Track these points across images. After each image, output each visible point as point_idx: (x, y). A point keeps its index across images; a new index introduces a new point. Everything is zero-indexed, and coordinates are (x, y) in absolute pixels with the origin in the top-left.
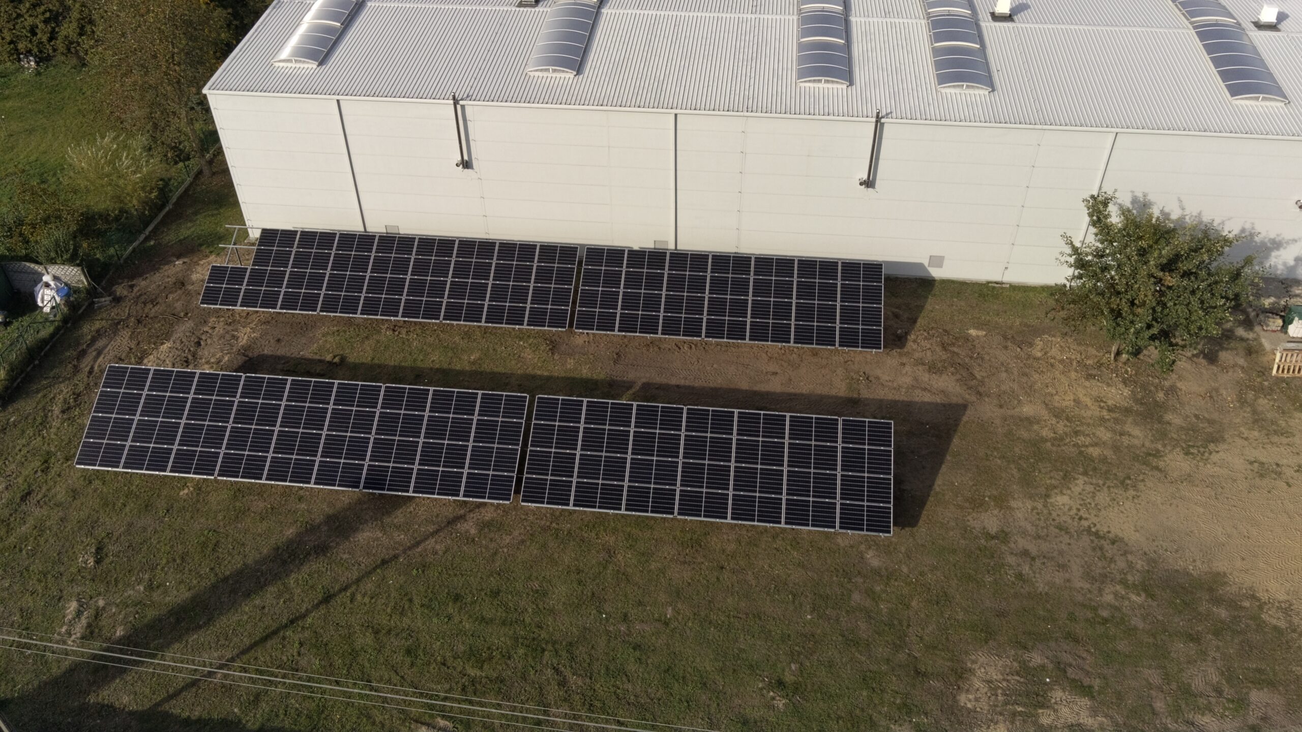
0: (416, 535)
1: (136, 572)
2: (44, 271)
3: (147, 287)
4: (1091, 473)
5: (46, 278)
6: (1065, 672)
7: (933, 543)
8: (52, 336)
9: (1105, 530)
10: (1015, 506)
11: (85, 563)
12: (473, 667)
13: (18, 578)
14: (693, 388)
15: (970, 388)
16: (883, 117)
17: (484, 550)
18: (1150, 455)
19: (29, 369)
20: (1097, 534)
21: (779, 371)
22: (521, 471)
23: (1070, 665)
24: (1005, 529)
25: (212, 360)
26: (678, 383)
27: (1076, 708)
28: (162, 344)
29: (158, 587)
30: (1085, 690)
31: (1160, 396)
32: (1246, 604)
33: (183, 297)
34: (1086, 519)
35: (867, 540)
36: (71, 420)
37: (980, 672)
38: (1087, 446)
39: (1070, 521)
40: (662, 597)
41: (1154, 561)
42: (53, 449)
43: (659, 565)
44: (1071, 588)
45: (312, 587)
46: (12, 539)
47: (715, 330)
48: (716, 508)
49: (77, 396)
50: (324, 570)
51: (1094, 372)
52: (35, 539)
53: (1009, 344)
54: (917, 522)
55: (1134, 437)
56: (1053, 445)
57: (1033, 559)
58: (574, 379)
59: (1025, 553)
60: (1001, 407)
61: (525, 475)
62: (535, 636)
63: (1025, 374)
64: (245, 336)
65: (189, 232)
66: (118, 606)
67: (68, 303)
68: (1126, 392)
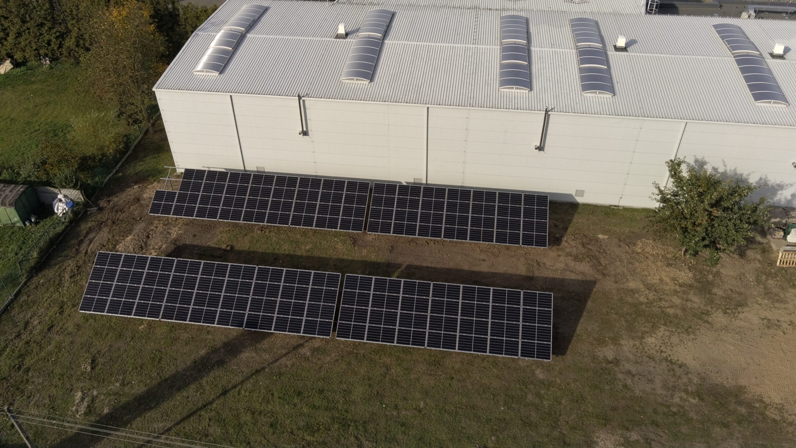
0: (275, 355)
1: (114, 375)
2: (59, 192)
3: (118, 201)
4: (668, 324)
5: (60, 196)
7: (575, 365)
8: (64, 231)
10: (623, 343)
11: (86, 369)
12: (308, 435)
13: (47, 377)
14: (436, 268)
15: (598, 271)
16: (549, 111)
17: (314, 365)
18: (703, 313)
19: (50, 251)
20: (671, 362)
21: (486, 259)
22: (336, 319)
23: (654, 440)
24: (618, 358)
25: (156, 247)
26: (427, 265)
28: (127, 236)
29: (127, 384)
31: (710, 277)
32: (757, 405)
33: (139, 208)
34: (665, 352)
35: (536, 363)
36: (76, 282)
38: (666, 308)
39: (655, 353)
40: (418, 395)
41: (704, 378)
42: (65, 300)
43: (416, 376)
44: (655, 394)
45: (216, 386)
46: (43, 354)
47: (449, 234)
48: (449, 343)
49: (79, 267)
50: (222, 375)
52: (56, 354)
53: (622, 244)
54: (566, 352)
55: (694, 302)
56: (646, 306)
57: (633, 376)
58: (367, 262)
59: (629, 372)
60: (616, 282)
61: (339, 322)
62: (345, 417)
63: (631, 263)
64: (175, 232)
65: (141, 168)
66: (105, 395)
67: (73, 211)
68: (690, 275)
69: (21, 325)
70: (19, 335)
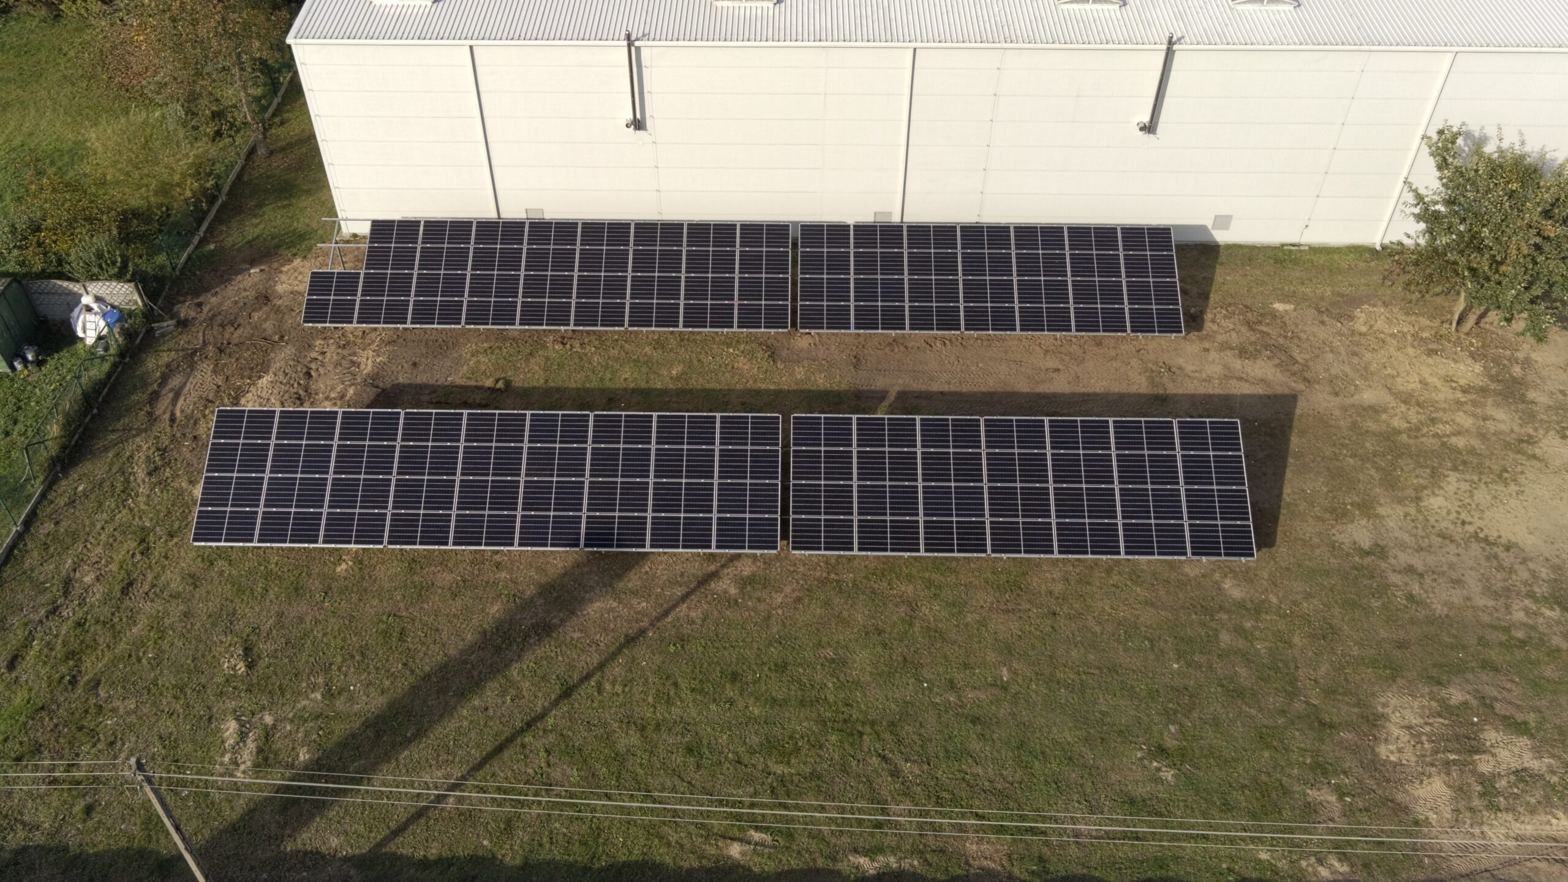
0: (661, 601)
1: (305, 677)
2: (82, 291)
3: (221, 304)
4: (1461, 468)
5: (86, 300)
6: (1493, 708)
7: (1299, 566)
8: (109, 375)
9: (1495, 534)
10: (1384, 513)
11: (234, 668)
12: (777, 763)
13: (145, 697)
14: (961, 394)
15: (1294, 374)
16: (1175, 43)
17: (752, 614)
18: (1522, 441)
19: (87, 420)
20: (1486, 540)
21: (1060, 367)
22: (785, 511)
23: (1496, 699)
24: (1380, 542)
25: (333, 395)
26: (941, 389)
27: (1516, 750)
28: (260, 377)
29: (339, 693)
30: (1520, 728)
31: (1517, 370)
33: (272, 315)
34: (1470, 523)
35: (1220, 567)
36: (164, 484)
37: (1395, 718)
38: (1448, 436)
39: (1452, 527)
40: (991, 656)
41: (1559, 568)
42: (147, 524)
43: (977, 617)
44: (1473, 607)
45: (543, 678)
46: (122, 646)
47: (976, 321)
48: (1039, 542)
49: (163, 451)
50: (553, 654)
51: (1434, 346)
52: (155, 643)
53: (1326, 319)
54: (1275, 540)
55: (1499, 421)
56: (1409, 437)
57: (1421, 575)
58: (809, 391)
59: (1410, 570)
60: (1336, 394)
61: (792, 516)
62: (846, 716)
63: (1354, 354)
64: (368, 361)
65: (257, 231)
66: (292, 721)
68: (1478, 368)
69: (56, 589)
70: (54, 611)
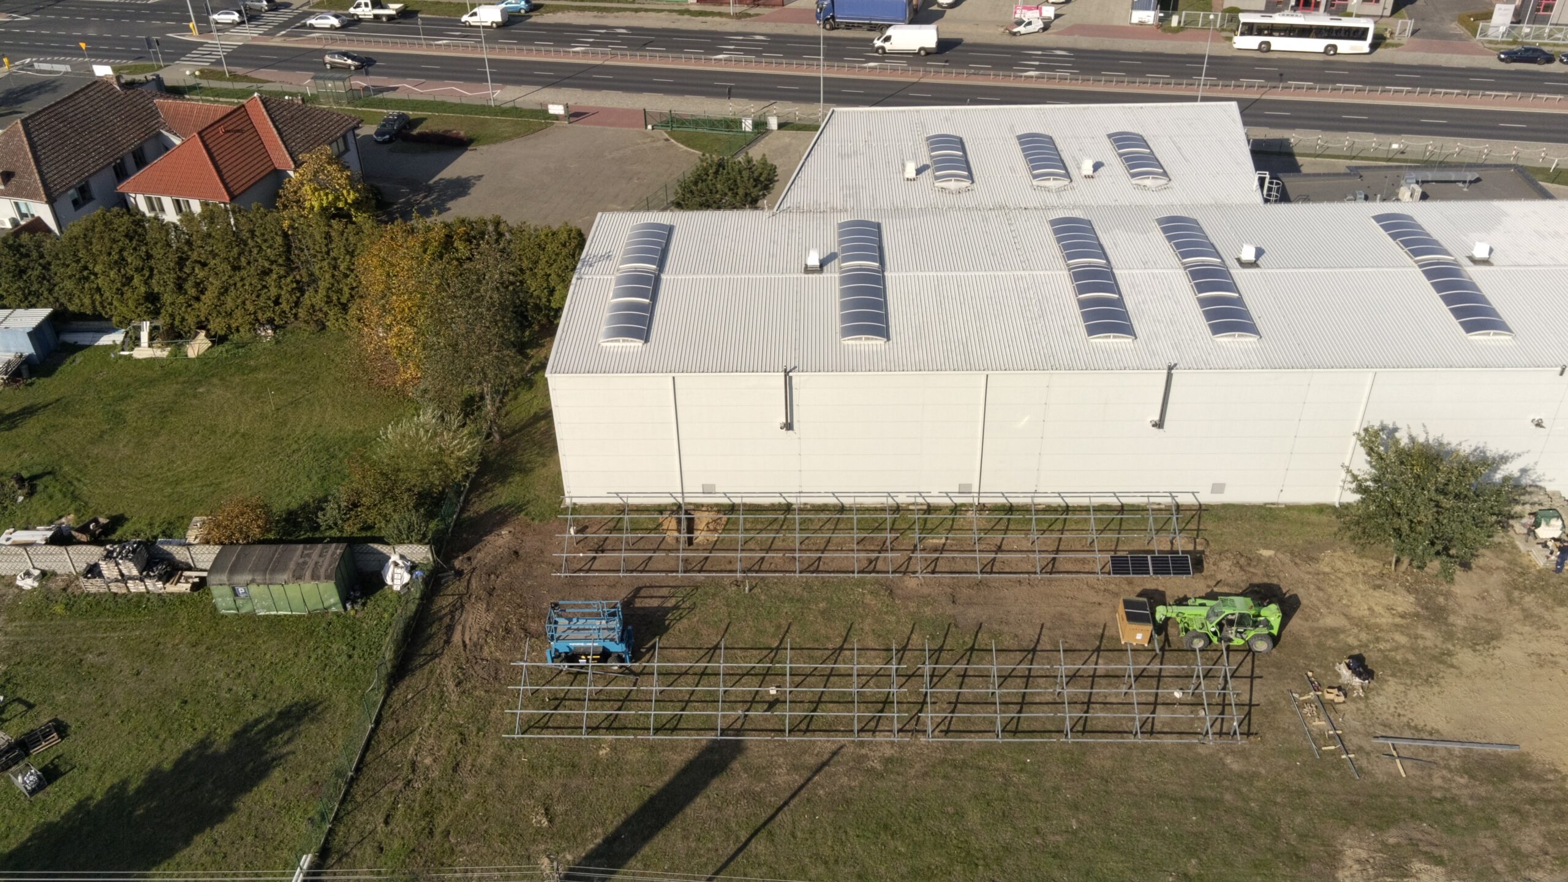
2: (392, 551)
4: (1398, 674)
5: (394, 558)
6: (1418, 846)
8: (416, 613)
9: (1422, 724)
11: (540, 823)
13: (482, 842)
16: (1173, 368)
17: (894, 783)
20: (1415, 727)
23: (1421, 840)
27: (1434, 875)
30: (1439, 861)
31: (1441, 600)
34: (1404, 715)
37: (1349, 852)
38: (1389, 651)
39: (1391, 718)
40: (1064, 812)
42: (461, 722)
43: (1052, 784)
49: (463, 669)
51: (1378, 582)
52: (482, 805)
53: (1299, 561)
55: (1427, 639)
63: (1320, 589)
68: (1412, 599)
69: (406, 770)
70: (408, 783)
